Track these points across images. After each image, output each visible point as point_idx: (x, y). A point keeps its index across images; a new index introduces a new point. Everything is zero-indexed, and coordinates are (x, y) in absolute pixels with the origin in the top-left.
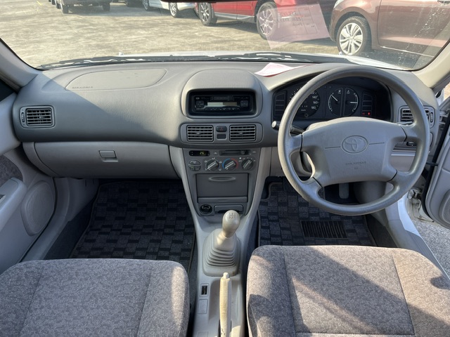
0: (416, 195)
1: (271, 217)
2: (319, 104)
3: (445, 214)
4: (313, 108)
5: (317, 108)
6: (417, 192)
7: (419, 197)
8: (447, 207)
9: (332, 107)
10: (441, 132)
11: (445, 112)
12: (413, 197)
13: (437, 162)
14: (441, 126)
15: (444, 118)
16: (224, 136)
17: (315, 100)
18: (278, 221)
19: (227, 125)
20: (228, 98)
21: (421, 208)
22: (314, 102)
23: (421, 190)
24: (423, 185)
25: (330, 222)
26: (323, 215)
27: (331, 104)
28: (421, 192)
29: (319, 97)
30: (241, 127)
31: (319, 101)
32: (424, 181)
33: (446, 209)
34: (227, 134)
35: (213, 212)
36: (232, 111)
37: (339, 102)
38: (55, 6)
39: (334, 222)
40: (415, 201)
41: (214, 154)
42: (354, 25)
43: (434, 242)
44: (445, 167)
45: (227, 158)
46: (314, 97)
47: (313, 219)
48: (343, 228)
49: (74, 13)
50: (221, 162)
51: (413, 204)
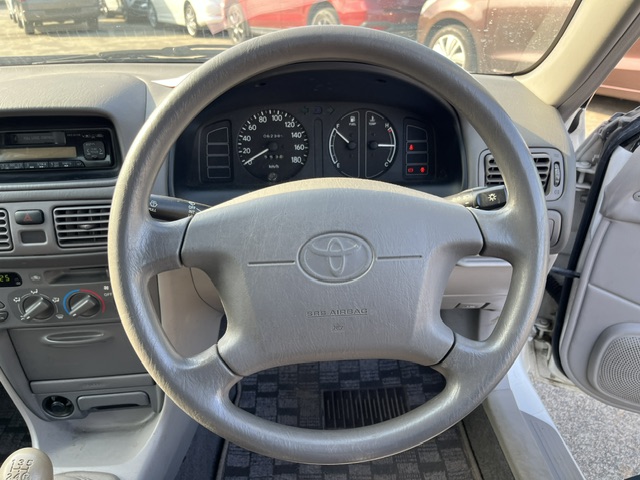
0: (541, 334)
1: (264, 387)
2: (306, 152)
3: (600, 377)
4: (295, 160)
5: (305, 160)
6: (543, 329)
7: (546, 337)
8: (603, 361)
9: (339, 156)
10: (584, 206)
11: (590, 162)
12: (536, 337)
13: (578, 270)
14: (580, 194)
15: (587, 175)
16: (40, 236)
17: (298, 141)
18: (275, 394)
19: (46, 207)
20: (54, 136)
21: (552, 361)
22: (298, 147)
23: (550, 324)
24: (553, 314)
25: (381, 391)
26: (367, 377)
27: (336, 150)
28: (550, 327)
29: (305, 135)
30: (87, 211)
31: (307, 144)
32: (556, 307)
33: (601, 366)
34: (47, 228)
35: (76, 411)
36: (61, 169)
37: (353, 146)
38: (17, 24)
39: (389, 390)
40: (542, 345)
41: (33, 280)
42: (451, 38)
43: (584, 409)
44: (594, 280)
45: (73, 287)
46: (296, 135)
47: (349, 385)
48: (404, 401)
49: (43, 33)
50: (56, 300)
51: (536, 350)
